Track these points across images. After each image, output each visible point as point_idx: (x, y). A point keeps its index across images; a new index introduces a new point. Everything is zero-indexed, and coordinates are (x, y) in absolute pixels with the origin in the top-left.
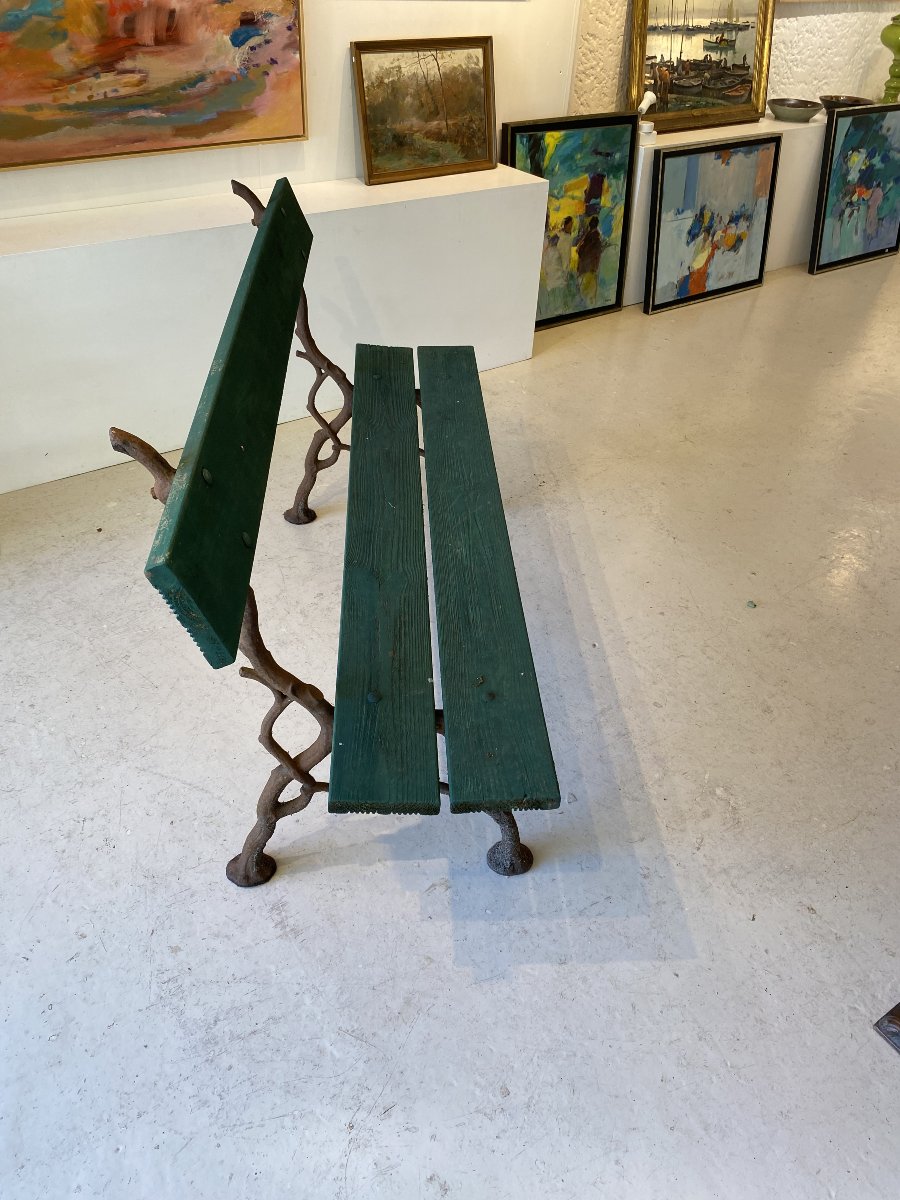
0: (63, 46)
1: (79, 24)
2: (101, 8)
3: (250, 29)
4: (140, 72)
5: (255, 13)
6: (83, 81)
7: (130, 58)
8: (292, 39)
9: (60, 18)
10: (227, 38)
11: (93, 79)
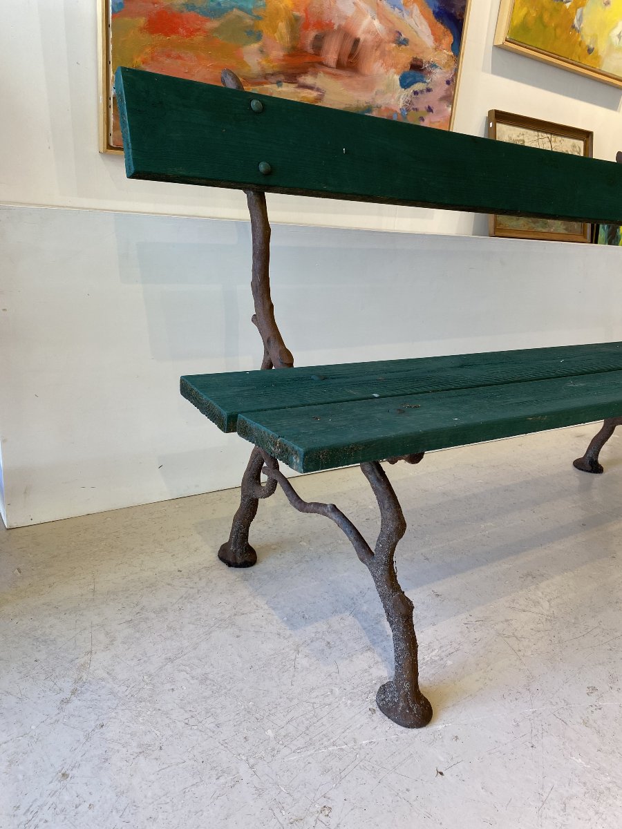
0: (255, 46)
1: (275, 29)
2: (297, 19)
3: (418, 74)
4: (318, 90)
5: (424, 61)
6: (266, 86)
7: (312, 75)
8: (449, 92)
9: (258, 18)
10: (397, 78)
11: (275, 86)
